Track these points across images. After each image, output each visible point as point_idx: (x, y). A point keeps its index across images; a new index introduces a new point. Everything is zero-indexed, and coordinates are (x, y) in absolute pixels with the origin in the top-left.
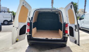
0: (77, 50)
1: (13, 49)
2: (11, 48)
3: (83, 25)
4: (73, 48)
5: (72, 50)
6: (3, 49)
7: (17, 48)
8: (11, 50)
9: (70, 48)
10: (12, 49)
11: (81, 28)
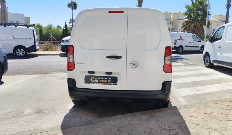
0: (194, 115)
1: (34, 114)
2: (28, 111)
3: (218, 54)
4: (185, 110)
5: (182, 115)
6: (10, 113)
7: (45, 111)
8: (29, 115)
9: (179, 110)
10: (32, 114)
11: (215, 64)
